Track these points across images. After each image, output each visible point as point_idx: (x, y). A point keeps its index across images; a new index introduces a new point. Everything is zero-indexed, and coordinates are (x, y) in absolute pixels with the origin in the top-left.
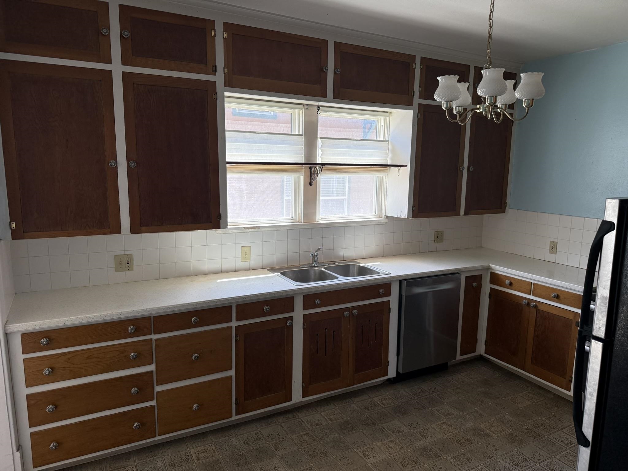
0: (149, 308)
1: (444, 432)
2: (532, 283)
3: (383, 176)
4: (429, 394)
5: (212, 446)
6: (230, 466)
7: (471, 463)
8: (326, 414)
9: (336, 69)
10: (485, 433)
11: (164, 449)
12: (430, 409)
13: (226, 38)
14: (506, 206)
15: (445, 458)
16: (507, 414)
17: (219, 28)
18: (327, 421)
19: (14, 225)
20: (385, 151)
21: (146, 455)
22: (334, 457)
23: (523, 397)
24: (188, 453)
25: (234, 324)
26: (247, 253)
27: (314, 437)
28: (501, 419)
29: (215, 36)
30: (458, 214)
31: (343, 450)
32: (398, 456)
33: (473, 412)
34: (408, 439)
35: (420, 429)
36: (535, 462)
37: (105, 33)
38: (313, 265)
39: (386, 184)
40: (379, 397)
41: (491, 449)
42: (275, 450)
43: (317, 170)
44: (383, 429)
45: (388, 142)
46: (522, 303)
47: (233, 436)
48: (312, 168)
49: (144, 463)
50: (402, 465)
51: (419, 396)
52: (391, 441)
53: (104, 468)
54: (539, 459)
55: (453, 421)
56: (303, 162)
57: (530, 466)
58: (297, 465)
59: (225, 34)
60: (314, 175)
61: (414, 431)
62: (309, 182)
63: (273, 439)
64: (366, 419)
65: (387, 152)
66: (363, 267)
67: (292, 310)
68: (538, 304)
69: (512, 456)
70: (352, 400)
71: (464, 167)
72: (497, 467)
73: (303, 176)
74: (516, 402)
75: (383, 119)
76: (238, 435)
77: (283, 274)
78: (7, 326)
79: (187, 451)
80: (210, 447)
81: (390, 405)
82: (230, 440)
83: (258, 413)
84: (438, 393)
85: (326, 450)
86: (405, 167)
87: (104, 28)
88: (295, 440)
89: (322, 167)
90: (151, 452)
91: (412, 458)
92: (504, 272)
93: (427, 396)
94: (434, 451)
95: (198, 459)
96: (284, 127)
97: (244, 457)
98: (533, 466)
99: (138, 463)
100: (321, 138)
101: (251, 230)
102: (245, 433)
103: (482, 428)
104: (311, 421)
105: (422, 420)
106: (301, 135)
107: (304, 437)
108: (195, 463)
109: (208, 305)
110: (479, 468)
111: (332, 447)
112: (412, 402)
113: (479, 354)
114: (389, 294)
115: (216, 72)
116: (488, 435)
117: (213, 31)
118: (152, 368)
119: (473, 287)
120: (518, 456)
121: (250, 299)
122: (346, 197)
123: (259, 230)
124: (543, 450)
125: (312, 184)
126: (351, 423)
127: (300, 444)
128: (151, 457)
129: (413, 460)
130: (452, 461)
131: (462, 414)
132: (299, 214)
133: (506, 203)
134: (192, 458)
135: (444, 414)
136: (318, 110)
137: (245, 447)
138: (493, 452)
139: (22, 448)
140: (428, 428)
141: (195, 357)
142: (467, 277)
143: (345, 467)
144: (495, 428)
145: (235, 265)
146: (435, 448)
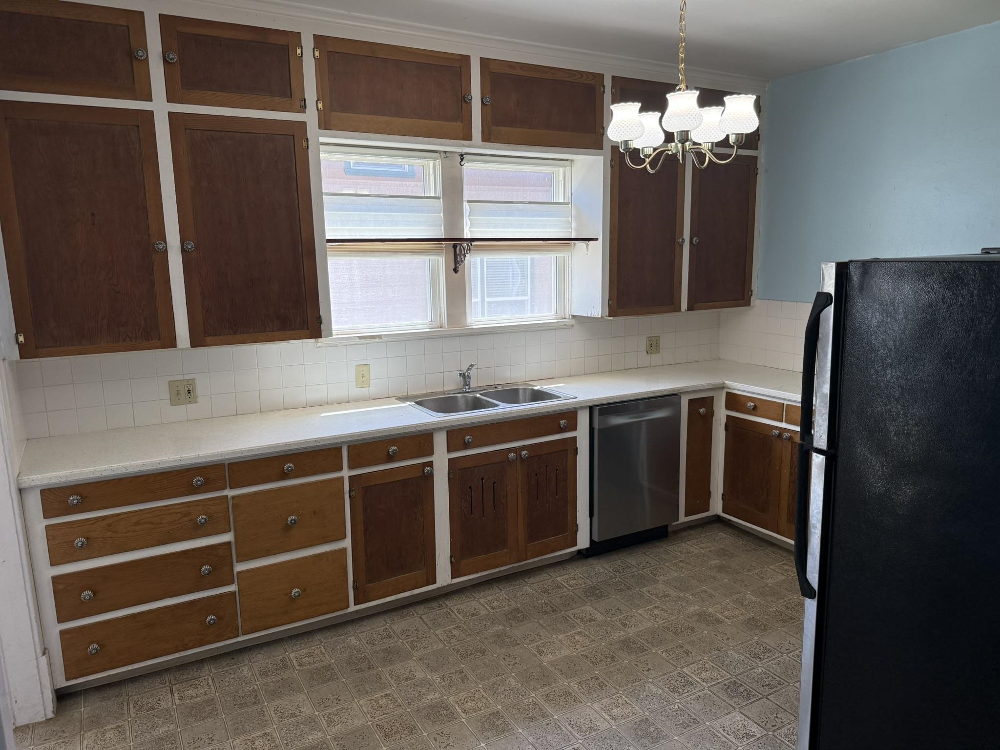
0: (222, 452)
1: (655, 619)
2: (783, 404)
3: (566, 256)
4: (637, 570)
5: (320, 648)
6: (346, 672)
7: (691, 657)
8: (486, 601)
9: (484, 99)
10: (714, 618)
11: (252, 654)
12: (638, 589)
13: (318, 57)
14: (751, 295)
15: (654, 652)
16: (749, 593)
17: (308, 43)
18: (487, 609)
19: (21, 339)
20: (566, 219)
21: (226, 663)
22: (495, 655)
23: (775, 571)
24: (287, 658)
25: (346, 473)
26: (365, 375)
27: (467, 631)
28: (740, 600)
29: (302, 56)
30: (678, 309)
31: (508, 646)
32: (588, 651)
33: (699, 592)
34: (603, 629)
35: (622, 616)
36: (781, 653)
37: (141, 56)
38: (464, 390)
39: (570, 269)
40: (564, 576)
41: (721, 639)
42: (411, 650)
43: (464, 249)
44: (568, 618)
45: (570, 205)
46: (771, 435)
47: (351, 634)
48: (457, 246)
49: (223, 673)
50: (592, 662)
51: (623, 574)
52: (578, 633)
53: (166, 681)
54: (788, 648)
55: (670, 605)
56: (443, 238)
57: (773, 657)
58: (442, 667)
59: (316, 52)
60: (460, 257)
61: (613, 619)
62: (454, 267)
63: (408, 636)
64: (544, 605)
65: (569, 220)
66: (538, 390)
67: (431, 453)
68: (793, 435)
69: (750, 647)
70: (525, 581)
71: (684, 239)
72: (727, 661)
73: (444, 259)
74: (764, 577)
75: (561, 170)
76: (359, 633)
77: (419, 403)
78: (20, 478)
79: (284, 656)
80: (317, 650)
81: (580, 586)
82: (347, 639)
83: (386, 601)
84: (651, 568)
85: (484, 647)
86: (596, 242)
87: (140, 50)
88: (440, 636)
89: (471, 244)
90: (233, 659)
91: (606, 653)
92: (745, 391)
93: (635, 573)
94: (639, 643)
95: (301, 665)
96: (413, 187)
97: (367, 660)
98: (778, 657)
99: (214, 674)
100: (469, 202)
101: (368, 341)
102: (370, 630)
103: (711, 613)
104: (465, 611)
105: (626, 605)
106: (438, 198)
107: (453, 631)
108: (297, 670)
109: (306, 446)
110: (701, 662)
111: (493, 644)
112: (612, 581)
113: (715, 514)
114: (574, 428)
115: (305, 108)
116: (718, 621)
117: (299, 48)
118: (228, 537)
119: (700, 414)
120: (758, 646)
121: (368, 437)
122: (528, 297)
123: (381, 340)
124: (795, 637)
125: (458, 271)
126: (522, 612)
127: (447, 640)
128: (233, 665)
129: (608, 655)
130: (664, 655)
131: (684, 595)
132: (440, 316)
133: (752, 291)
134: (292, 663)
135: (657, 596)
136: (462, 160)
137: (369, 648)
138: (723, 643)
139: (49, 652)
140: (632, 615)
141: (291, 521)
142: (690, 401)
143: (511, 667)
144: (729, 612)
145: (347, 393)
146: (641, 639)
